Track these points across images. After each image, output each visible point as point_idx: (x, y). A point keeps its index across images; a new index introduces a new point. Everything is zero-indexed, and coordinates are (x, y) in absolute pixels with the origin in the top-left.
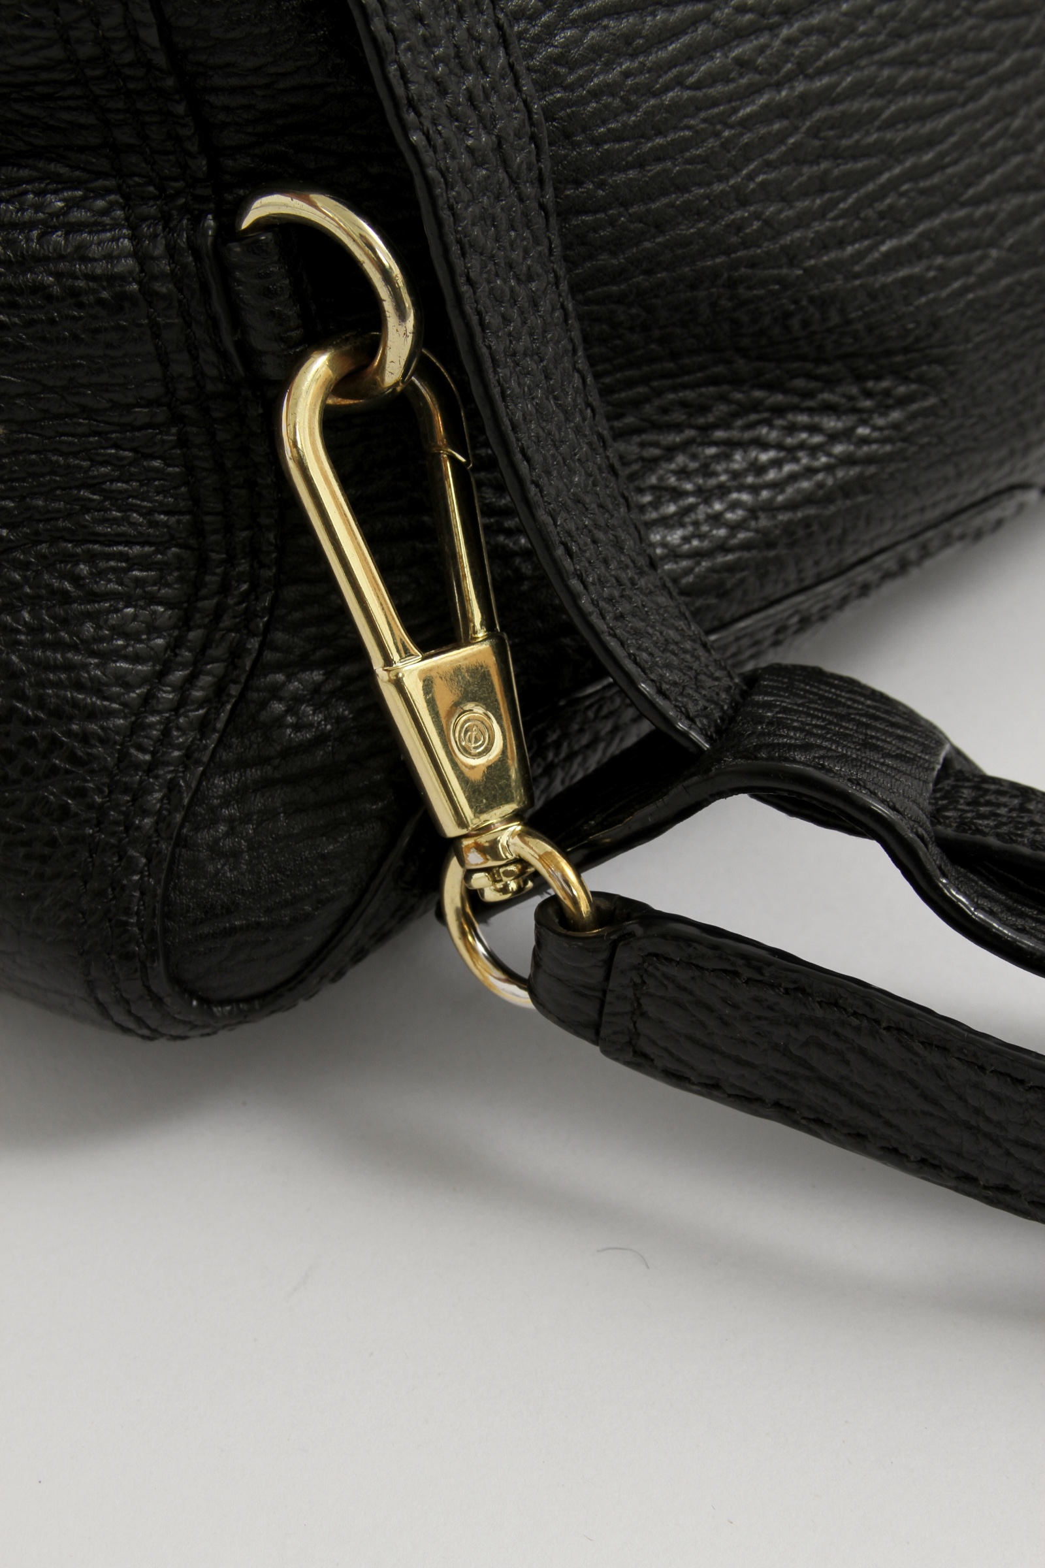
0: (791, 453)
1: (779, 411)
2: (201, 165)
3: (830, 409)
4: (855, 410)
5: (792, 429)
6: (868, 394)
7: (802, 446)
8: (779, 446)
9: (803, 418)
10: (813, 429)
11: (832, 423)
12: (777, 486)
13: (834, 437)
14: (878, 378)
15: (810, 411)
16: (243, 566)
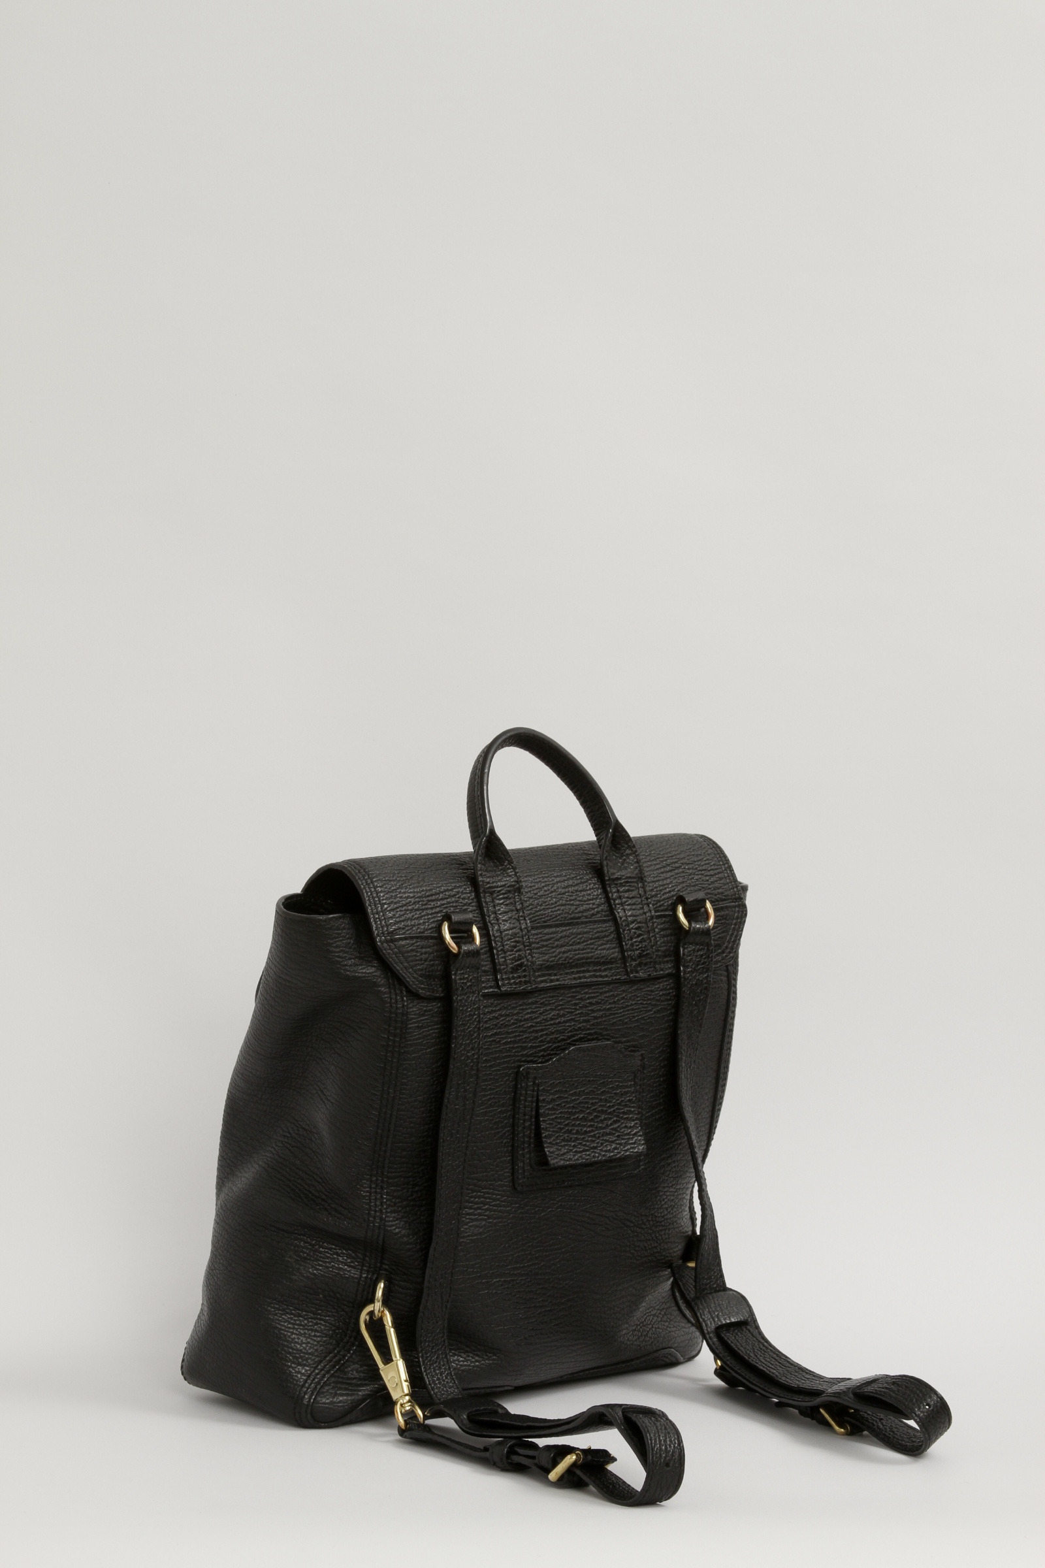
0: (467, 1361)
1: (467, 1352)
2: (379, 1265)
3: (477, 1355)
4: (483, 1358)
5: (468, 1356)
6: (487, 1356)
7: (469, 1360)
8: (465, 1358)
9: (471, 1355)
10: (473, 1358)
11: (477, 1358)
12: (461, 1365)
13: (477, 1361)
14: (490, 1353)
15: (474, 1354)
16: (352, 1339)
